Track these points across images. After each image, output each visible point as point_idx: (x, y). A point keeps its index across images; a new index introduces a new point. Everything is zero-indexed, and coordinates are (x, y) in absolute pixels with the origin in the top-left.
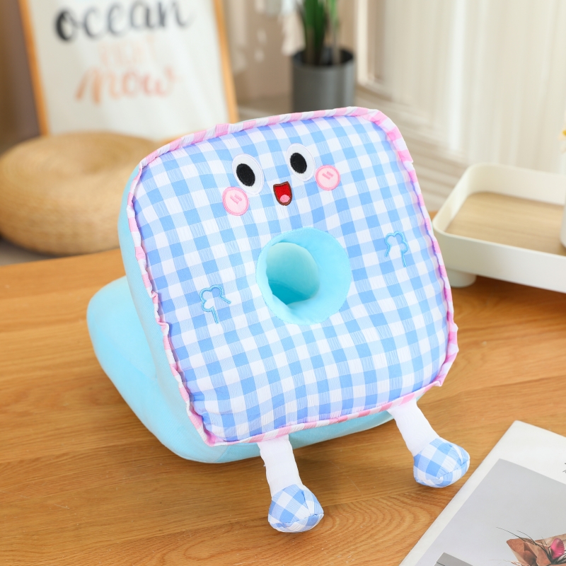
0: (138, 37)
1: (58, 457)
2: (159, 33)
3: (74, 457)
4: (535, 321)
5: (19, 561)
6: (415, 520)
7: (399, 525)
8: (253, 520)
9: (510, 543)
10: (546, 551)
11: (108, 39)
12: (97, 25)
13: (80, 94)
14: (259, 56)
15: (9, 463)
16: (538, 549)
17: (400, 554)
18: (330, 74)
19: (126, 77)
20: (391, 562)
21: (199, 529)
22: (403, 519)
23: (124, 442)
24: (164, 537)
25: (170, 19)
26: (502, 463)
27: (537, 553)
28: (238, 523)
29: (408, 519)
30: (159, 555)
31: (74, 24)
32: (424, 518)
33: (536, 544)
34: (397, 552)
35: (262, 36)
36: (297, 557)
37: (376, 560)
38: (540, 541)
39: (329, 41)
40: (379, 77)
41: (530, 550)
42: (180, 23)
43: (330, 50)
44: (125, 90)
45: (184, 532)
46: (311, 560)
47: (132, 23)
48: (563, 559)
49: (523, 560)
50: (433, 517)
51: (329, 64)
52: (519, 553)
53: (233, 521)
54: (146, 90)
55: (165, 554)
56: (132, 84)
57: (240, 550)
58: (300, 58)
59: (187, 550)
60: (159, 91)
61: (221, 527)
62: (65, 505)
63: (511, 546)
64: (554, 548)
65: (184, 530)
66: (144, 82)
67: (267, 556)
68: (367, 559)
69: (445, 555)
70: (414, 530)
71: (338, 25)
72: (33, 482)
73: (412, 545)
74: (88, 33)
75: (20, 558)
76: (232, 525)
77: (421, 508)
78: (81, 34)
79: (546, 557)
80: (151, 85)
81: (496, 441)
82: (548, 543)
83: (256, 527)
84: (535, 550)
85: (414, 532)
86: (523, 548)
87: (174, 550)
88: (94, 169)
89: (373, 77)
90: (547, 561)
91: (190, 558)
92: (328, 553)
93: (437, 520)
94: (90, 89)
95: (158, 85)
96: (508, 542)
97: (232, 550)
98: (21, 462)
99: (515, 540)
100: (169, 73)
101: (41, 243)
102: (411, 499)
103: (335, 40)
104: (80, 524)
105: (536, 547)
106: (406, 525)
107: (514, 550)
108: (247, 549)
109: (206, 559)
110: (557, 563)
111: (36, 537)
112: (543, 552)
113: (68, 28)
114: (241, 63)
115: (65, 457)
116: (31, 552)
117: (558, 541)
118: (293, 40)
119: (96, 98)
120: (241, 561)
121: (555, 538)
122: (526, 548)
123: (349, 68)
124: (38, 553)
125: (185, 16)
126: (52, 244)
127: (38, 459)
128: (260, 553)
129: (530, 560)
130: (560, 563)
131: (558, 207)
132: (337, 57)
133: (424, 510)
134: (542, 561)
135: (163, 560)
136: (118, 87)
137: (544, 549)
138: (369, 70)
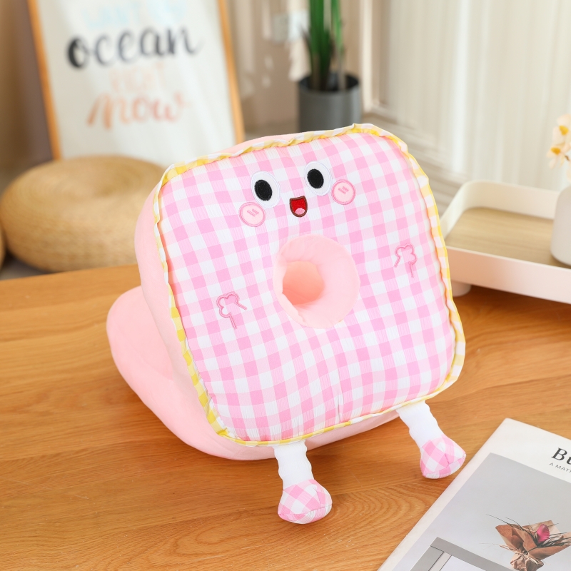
0: (148, 64)
1: (77, 452)
2: (168, 60)
3: (93, 452)
4: (526, 327)
5: (42, 545)
6: (411, 508)
7: (396, 513)
8: (259, 510)
9: (499, 528)
10: (532, 536)
11: (118, 64)
12: (109, 52)
13: (91, 120)
14: (266, 82)
15: (32, 458)
16: (525, 534)
17: (396, 539)
18: (337, 99)
19: (136, 103)
20: (388, 546)
21: (209, 517)
22: (399, 507)
23: (142, 438)
24: (176, 524)
25: (180, 47)
26: (492, 457)
27: (524, 538)
28: (245, 511)
29: (405, 507)
30: (172, 540)
31: (86, 51)
32: (419, 506)
33: (523, 530)
34: (394, 537)
35: (269, 62)
36: (300, 542)
37: (373, 544)
38: (527, 527)
39: (334, 67)
40: (384, 102)
41: (517, 535)
42: (189, 50)
43: (336, 75)
44: (135, 115)
45: (195, 520)
46: (314, 544)
47: (142, 50)
48: (548, 543)
50: (428, 506)
51: (335, 89)
52: (508, 538)
53: (241, 509)
54: (156, 116)
55: (177, 540)
56: (142, 110)
57: (248, 535)
58: (306, 83)
59: (198, 535)
60: (168, 116)
61: (230, 515)
62: (84, 496)
63: (499, 531)
64: (539, 533)
65: (195, 518)
66: (154, 107)
67: (273, 541)
68: (365, 544)
69: (438, 540)
70: (410, 517)
71: (343, 51)
72: (55, 475)
73: (408, 531)
74: (100, 60)
75: (43, 543)
76: (240, 513)
77: (417, 498)
78: (92, 61)
79: (532, 541)
80: (161, 111)
81: (488, 437)
82: (535, 528)
83: (263, 515)
84: (523, 535)
85: (410, 519)
86: (510, 533)
87: (186, 535)
88: (106, 192)
89: (378, 102)
90: (533, 544)
91: (201, 542)
92: (329, 538)
93: (431, 508)
94: (101, 115)
95: (167, 110)
96: (497, 528)
97: (240, 536)
98: (43, 457)
99: (504, 526)
100: (178, 98)
101: (54, 264)
102: (407, 490)
103: (341, 67)
104: (99, 513)
105: (523, 533)
106: (402, 513)
107: (503, 535)
108: (255, 534)
109: (216, 543)
110: (543, 546)
111: (58, 524)
112: (530, 536)
113: (80, 55)
114: (249, 89)
115: (84, 453)
116: (54, 538)
117: (544, 527)
118: (299, 67)
119: (107, 123)
120: (248, 545)
121: (541, 524)
122: (514, 533)
123: (355, 93)
124: (60, 538)
125: (193, 44)
126: (65, 264)
127: (58, 454)
128: (266, 538)
129: (517, 544)
130: (545, 546)
131: (549, 221)
132: (342, 82)
133: (419, 499)
134: (528, 544)
135: (176, 545)
136: (129, 113)
137: (530, 534)
138: (374, 96)
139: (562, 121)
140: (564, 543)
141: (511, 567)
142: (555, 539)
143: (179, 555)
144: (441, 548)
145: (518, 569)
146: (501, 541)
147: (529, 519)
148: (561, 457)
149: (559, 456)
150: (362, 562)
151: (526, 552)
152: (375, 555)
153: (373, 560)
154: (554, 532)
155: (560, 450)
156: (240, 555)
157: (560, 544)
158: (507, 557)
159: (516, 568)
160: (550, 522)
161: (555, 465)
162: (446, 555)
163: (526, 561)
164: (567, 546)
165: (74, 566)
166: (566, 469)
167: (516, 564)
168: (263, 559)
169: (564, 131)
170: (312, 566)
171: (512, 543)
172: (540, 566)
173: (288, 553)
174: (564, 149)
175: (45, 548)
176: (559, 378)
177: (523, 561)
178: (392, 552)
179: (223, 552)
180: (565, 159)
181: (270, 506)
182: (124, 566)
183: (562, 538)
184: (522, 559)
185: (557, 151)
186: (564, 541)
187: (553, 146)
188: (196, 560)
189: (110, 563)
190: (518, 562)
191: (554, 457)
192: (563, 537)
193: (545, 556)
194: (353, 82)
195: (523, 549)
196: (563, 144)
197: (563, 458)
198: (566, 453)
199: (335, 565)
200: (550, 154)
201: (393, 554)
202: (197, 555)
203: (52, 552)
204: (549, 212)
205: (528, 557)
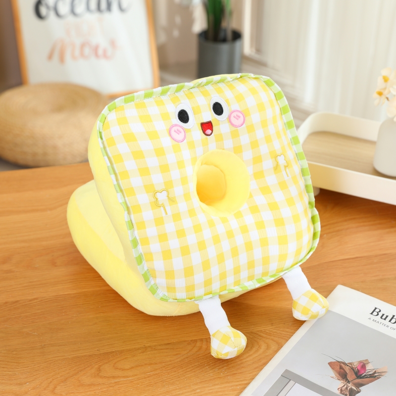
0: (92, 18)
1: (30, 300)
2: (107, 16)
3: (42, 300)
4: (354, 219)
5: (3, 367)
6: (268, 347)
7: (257, 351)
8: (160, 345)
9: (330, 364)
10: (354, 370)
11: (71, 19)
12: (64, 9)
13: (50, 57)
14: (176, 33)
16: (349, 369)
17: (256, 370)
18: (225, 48)
19: (83, 46)
20: (251, 375)
21: (124, 350)
22: (260, 347)
23: (75, 292)
24: (100, 354)
25: (115, 7)
27: (348, 371)
28: (150, 347)
29: (263, 347)
30: (97, 366)
31: (48, 7)
32: (274, 347)
33: (348, 366)
34: (255, 368)
35: (178, 20)
36: (188, 370)
37: (241, 373)
38: (350, 363)
39: (224, 24)
40: (258, 50)
41: (343, 369)
42: (121, 9)
43: (225, 31)
44: (82, 54)
45: (114, 352)
46: (198, 372)
47: (88, 8)
48: (365, 375)
49: (338, 376)
50: (280, 346)
51: (224, 40)
52: (336, 371)
53: (147, 345)
54: (97, 55)
55: (100, 366)
56: (87, 51)
57: (151, 364)
58: (204, 36)
59: (115, 363)
60: (105, 56)
61: (139, 349)
62: (35, 332)
63: (331, 366)
64: (359, 368)
65: (114, 350)
66: (96, 50)
67: (169, 369)
68: (235, 372)
69: (287, 371)
70: (267, 354)
71: (231, 13)
72: (14, 316)
73: (265, 364)
74: (58, 14)
75: (3, 366)
76: (146, 348)
77: (272, 340)
78: (52, 14)
79: (354, 374)
80: (100, 52)
82: (356, 365)
83: (162, 349)
84: (347, 369)
85: (267, 356)
86: (338, 367)
87: (107, 363)
88: (59, 109)
89: (254, 50)
90: (354, 376)
91: (117, 368)
92: (209, 368)
93: (282, 348)
94: (57, 53)
95: (105, 52)
96: (329, 364)
97: (146, 364)
98: (6, 303)
99: (334, 363)
100: (113, 43)
101: (21, 159)
102: (266, 334)
103: (229, 24)
104: (44, 345)
105: (347, 367)
106: (261, 351)
107: (333, 369)
108: (156, 364)
109: (128, 369)
110: (361, 378)
111: (15, 353)
112: (352, 370)
113: (43, 10)
114: (163, 38)
115: (36, 301)
116: (12, 362)
117: (362, 364)
118: (200, 23)
119: (62, 59)
120: (151, 371)
121: (360, 362)
122: (341, 368)
123: (238, 44)
124: (17, 363)
125: (124, 5)
126: (29, 160)
127: (17, 302)
128: (164, 367)
129: (343, 376)
130: (363, 378)
131: (372, 143)
132: (229, 35)
133: (274, 341)
134: (351, 376)
135: (99, 370)
136: (77, 52)
137: (352, 369)
138: (251, 46)
139: (384, 72)
140: (376, 376)
141: (338, 392)
142: (370, 373)
143: (101, 377)
144: (288, 377)
145: (343, 394)
146: (331, 373)
147: (352, 358)
148: (377, 314)
149: (375, 313)
150: (232, 386)
151: (349, 382)
152: (241, 381)
153: (240, 385)
154: (370, 368)
155: (376, 308)
156: (145, 378)
157: (373, 377)
158: (335, 385)
159: (341, 393)
160: (367, 360)
161: (372, 319)
162: (292, 382)
163: (348, 388)
164: (378, 378)
165: (26, 383)
166: (379, 323)
167: (341, 390)
168: (161, 381)
169: (386, 79)
170: (196, 387)
171: (339, 375)
172: (359, 392)
173: (179, 378)
174: (386, 92)
175: (5, 369)
176: (376, 256)
177: (347, 388)
178: (253, 379)
179: (133, 376)
180: (386, 99)
181: (167, 342)
182: (61, 384)
183: (375, 373)
184: (346, 386)
185: (380, 94)
186: (376, 375)
187: (378, 90)
188: (113, 381)
189: (51, 382)
190: (343, 389)
191: (372, 314)
192: (375, 371)
193: (362, 385)
194: (237, 36)
195: (347, 379)
196: (385, 89)
197: (378, 314)
198: (380, 311)
199: (213, 388)
200: (375, 95)
201: (254, 380)
202: (114, 377)
203: (10, 373)
204: (373, 137)
205: (350, 386)
